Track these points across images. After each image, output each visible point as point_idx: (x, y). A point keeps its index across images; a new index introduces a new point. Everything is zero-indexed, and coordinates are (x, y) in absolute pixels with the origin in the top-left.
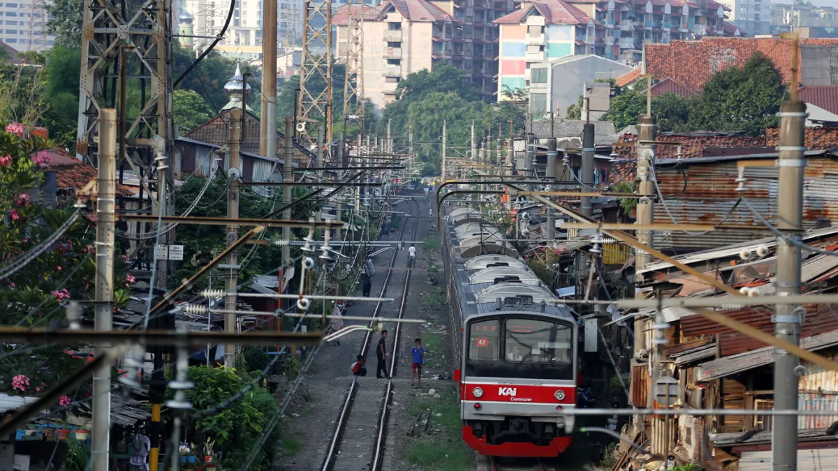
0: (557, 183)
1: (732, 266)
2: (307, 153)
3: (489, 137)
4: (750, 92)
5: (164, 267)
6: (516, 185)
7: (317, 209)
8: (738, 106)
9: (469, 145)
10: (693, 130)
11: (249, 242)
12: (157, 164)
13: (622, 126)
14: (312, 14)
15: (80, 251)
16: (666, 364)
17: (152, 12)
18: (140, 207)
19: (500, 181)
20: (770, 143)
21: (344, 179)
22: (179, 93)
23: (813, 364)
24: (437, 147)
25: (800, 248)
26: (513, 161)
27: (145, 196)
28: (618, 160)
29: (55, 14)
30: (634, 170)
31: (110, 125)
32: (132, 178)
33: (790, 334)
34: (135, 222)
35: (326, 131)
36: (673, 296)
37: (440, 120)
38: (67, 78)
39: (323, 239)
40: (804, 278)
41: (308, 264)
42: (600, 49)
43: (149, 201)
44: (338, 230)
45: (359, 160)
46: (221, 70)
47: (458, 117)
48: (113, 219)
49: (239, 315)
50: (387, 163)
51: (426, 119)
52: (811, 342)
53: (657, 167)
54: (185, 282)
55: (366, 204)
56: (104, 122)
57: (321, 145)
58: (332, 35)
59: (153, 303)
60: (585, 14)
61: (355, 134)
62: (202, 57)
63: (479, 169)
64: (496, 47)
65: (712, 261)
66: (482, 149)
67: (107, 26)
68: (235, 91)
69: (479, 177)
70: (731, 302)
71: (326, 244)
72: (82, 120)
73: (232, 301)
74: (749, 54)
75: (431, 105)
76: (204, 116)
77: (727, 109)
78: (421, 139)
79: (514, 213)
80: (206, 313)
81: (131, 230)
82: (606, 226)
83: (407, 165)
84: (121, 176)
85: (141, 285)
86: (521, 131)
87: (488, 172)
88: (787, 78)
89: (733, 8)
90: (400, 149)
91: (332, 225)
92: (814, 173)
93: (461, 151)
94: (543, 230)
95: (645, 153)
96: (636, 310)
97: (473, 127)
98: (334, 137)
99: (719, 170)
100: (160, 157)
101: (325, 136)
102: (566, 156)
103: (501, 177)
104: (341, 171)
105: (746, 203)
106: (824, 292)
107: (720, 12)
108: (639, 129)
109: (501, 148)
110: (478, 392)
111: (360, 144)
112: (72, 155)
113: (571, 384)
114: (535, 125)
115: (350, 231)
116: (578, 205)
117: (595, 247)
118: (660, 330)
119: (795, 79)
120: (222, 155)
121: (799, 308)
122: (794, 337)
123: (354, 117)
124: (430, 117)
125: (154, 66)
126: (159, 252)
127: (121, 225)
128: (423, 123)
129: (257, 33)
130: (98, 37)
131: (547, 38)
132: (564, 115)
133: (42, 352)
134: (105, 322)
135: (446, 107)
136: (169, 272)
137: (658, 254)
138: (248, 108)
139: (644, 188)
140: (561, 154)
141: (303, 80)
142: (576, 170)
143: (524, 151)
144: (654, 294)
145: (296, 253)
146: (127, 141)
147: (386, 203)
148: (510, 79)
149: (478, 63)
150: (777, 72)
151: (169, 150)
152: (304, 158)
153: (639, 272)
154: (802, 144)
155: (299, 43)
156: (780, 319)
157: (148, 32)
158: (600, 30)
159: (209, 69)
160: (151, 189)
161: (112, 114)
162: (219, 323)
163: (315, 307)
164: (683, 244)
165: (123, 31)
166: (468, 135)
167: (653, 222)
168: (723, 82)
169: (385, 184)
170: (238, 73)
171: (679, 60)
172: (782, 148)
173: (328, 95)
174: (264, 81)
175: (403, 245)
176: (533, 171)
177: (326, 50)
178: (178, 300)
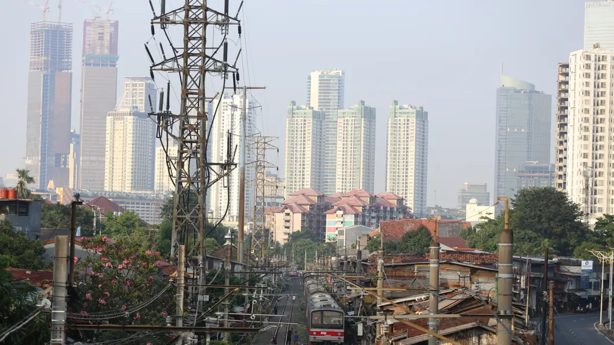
0: (348, 272)
1: (413, 304)
2: (255, 261)
3: (322, 255)
4: (419, 239)
5: (201, 303)
6: (332, 273)
7: (258, 282)
8: (415, 245)
9: (315, 258)
10: (398, 253)
11: (233, 294)
12: (199, 266)
13: (372, 251)
14: (257, 210)
15: (171, 297)
16: (388, 341)
17: (199, 210)
18: (193, 281)
19: (326, 272)
20: (426, 258)
21: (268, 271)
22: (208, 239)
23: (442, 340)
24: (303, 259)
25: (438, 297)
26: (331, 264)
27: (195, 277)
28: (370, 264)
29: (163, 210)
30: (376, 268)
31: (182, 251)
32: (190, 271)
33: (434, 329)
34: (191, 287)
35: (262, 253)
36: (391, 315)
37: (304, 249)
38: (167, 234)
39: (260, 293)
40: (439, 308)
41: (255, 302)
42: (363, 223)
43: (196, 279)
44: (266, 290)
45: (274, 264)
46: (223, 230)
47: (311, 248)
48: (183, 285)
49: (229, 321)
50: (284, 265)
51: (299, 248)
52: (442, 332)
53: (385, 267)
54: (209, 309)
55: (277, 280)
56: (180, 250)
57: (260, 258)
58: (264, 218)
59: (198, 317)
60: (358, 210)
61: (273, 254)
62: (216, 226)
63: (318, 267)
64: (325, 222)
65: (405, 302)
66: (320, 260)
67: (182, 215)
68: (228, 238)
69: (319, 270)
70: (412, 317)
71: (261, 295)
72: (172, 249)
73: (227, 316)
74: (418, 225)
75: (301, 244)
76: (217, 248)
77: (411, 245)
78: (297, 256)
79: (332, 284)
80: (217, 321)
81: (190, 290)
82: (366, 289)
84: (186, 270)
85: (193, 310)
86: (334, 253)
87: (322, 268)
88: (433, 234)
89: (413, 208)
90: (289, 260)
91: (264, 288)
92: (443, 269)
93: (312, 260)
94: (342, 290)
95: (380, 261)
96: (377, 320)
97: (316, 252)
98: (265, 255)
99: (408, 268)
100: (200, 262)
101: (261, 255)
102: (351, 262)
103: (327, 270)
104: (267, 268)
105: (418, 280)
106: (447, 314)
107: (408, 210)
108: (378, 252)
109: (327, 260)
110: (315, 333)
111: (274, 258)
112: (169, 262)
113: (343, 331)
114: (339, 251)
115: (270, 290)
116: (355, 281)
117: (362, 296)
118: (386, 327)
119: (436, 234)
120: (223, 262)
121: (437, 319)
122: (436, 330)
123: (272, 248)
124: (300, 248)
125: (199, 229)
126: (200, 298)
127: (186, 288)
128: (298, 250)
129: (237, 217)
130: (179, 219)
131: (344, 219)
132: (350, 247)
133: (157, 335)
134: (180, 324)
135: (306, 244)
136: (203, 305)
137: (385, 299)
138: (233, 245)
139: (380, 275)
140: (349, 262)
141: (253, 234)
142: (355, 268)
143: (335, 261)
144: (384, 314)
145: (250, 298)
146: (189, 257)
147: (284, 280)
148: (330, 235)
149: (318, 228)
150: (429, 232)
151: (204, 260)
152: (253, 263)
153: (378, 306)
154: (439, 259)
155: (252, 221)
156: (430, 323)
157: (197, 217)
158: (364, 216)
159: (219, 230)
160: (197, 275)
161: (183, 247)
162: (222, 324)
163: (257, 318)
164: (394, 295)
165: (187, 216)
166: (315, 255)
167: (383, 287)
168: (410, 236)
169: (283, 273)
170: (229, 232)
171: (393, 227)
172: (431, 260)
173: (263, 240)
174: (239, 235)
175: (290, 295)
176: (338, 268)
177: (262, 223)
178: (207, 316)
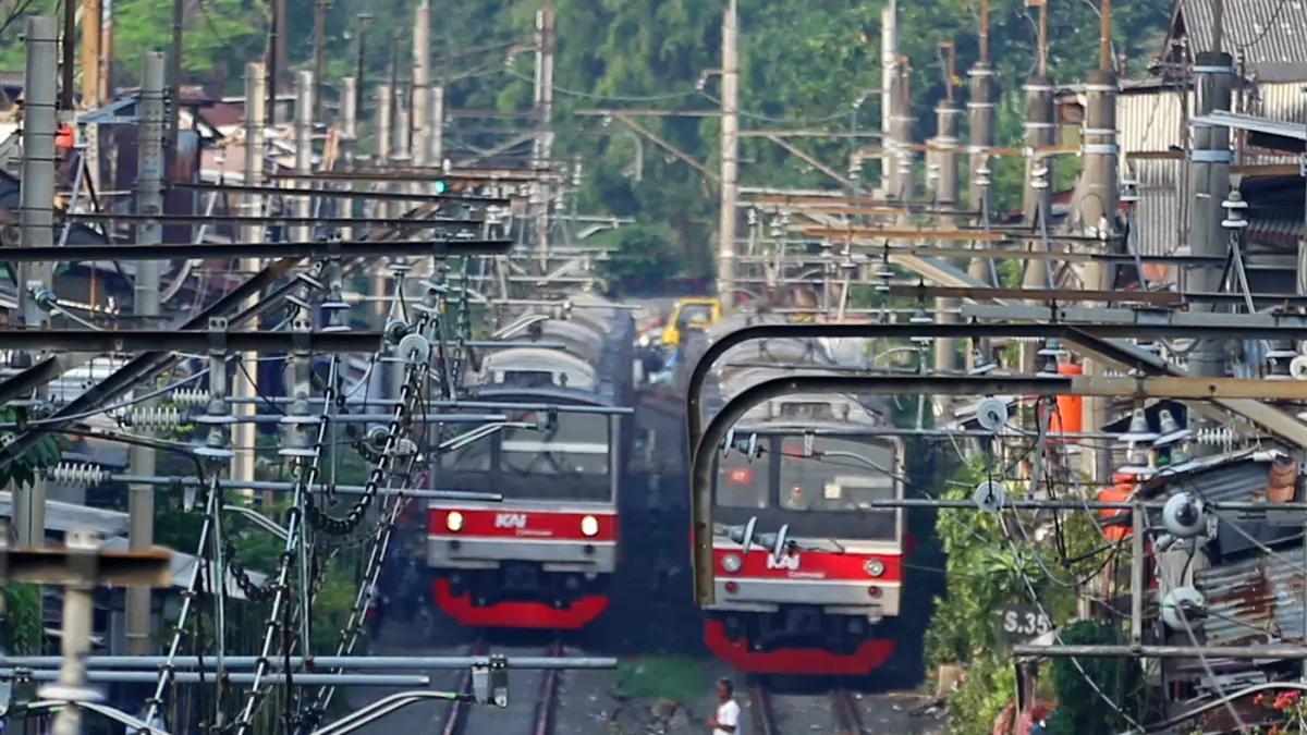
3: (978, 73)
6: (1131, 344)
9: (872, 117)
19: (1042, 316)
21: (167, 311)
24: (689, 131)
26: (1116, 206)
35: (70, 42)
39: (55, 646)
44: (139, 591)
45: (255, 205)
50: (409, 222)
55: (295, 450)
57: (44, 122)
61: (230, 63)
63: (926, 252)
66: (942, 141)
69: (924, 294)
71: (70, 669)
78: (606, 85)
79: (1122, 497)
83: (524, 231)
86: (1157, 40)
87: (975, 269)
90: (482, 141)
91: (106, 564)
93: (823, 151)
94: (1281, 592)
97: (888, 19)
98: (117, 76)
101: (67, 69)
103: (1048, 297)
104: (156, 267)
109: (1050, 139)
111: (259, 114)
115: (203, 600)
143: (1175, 152)
147: (406, 444)
166: (863, 62)
169: (399, 334)
176: (1225, 263)
